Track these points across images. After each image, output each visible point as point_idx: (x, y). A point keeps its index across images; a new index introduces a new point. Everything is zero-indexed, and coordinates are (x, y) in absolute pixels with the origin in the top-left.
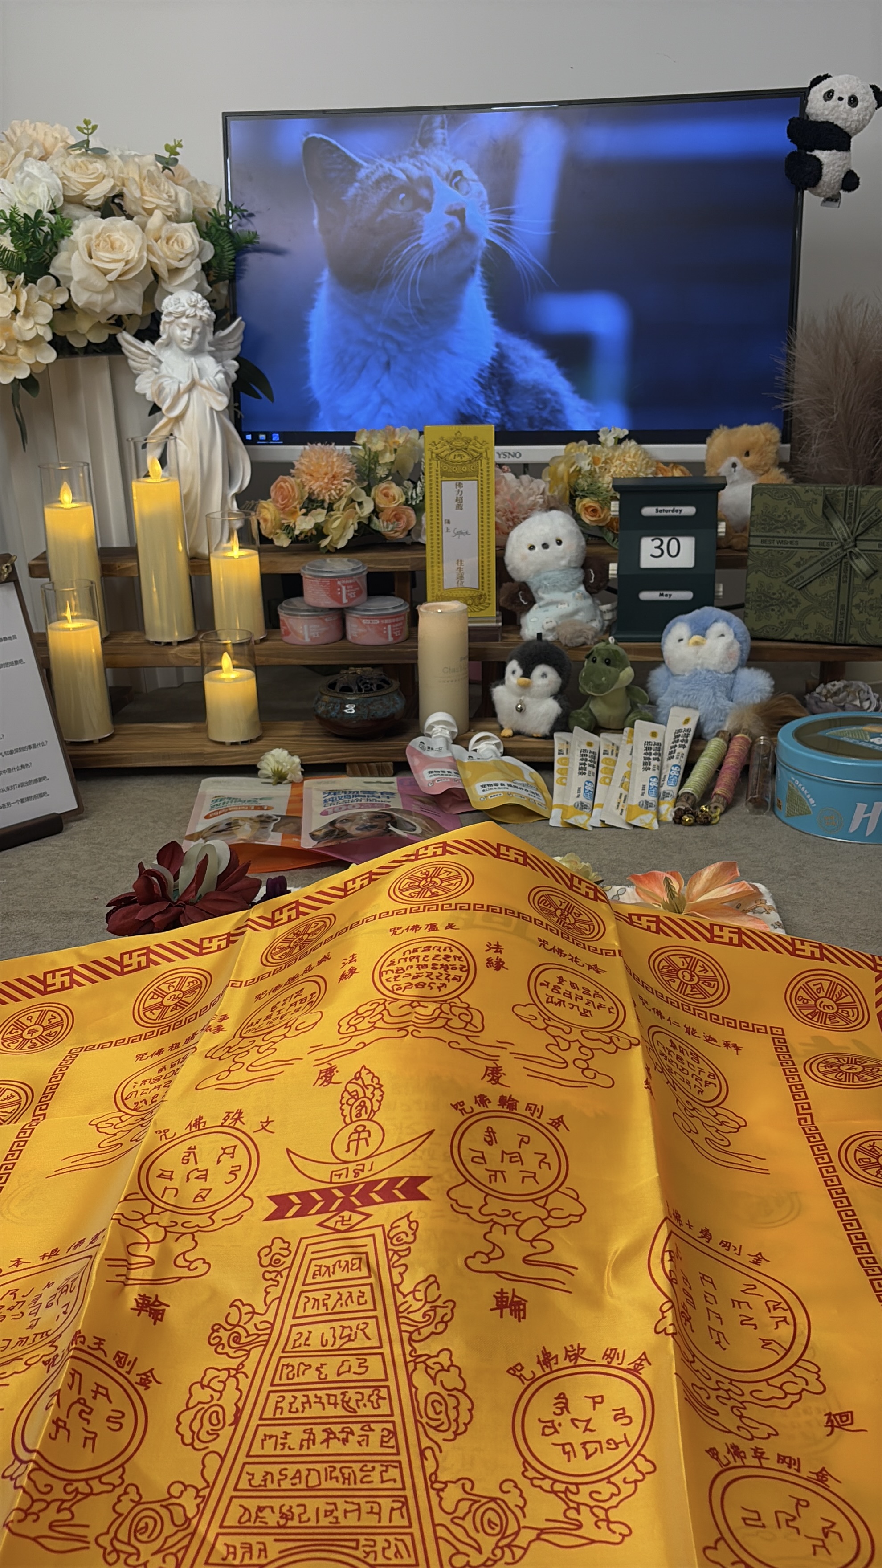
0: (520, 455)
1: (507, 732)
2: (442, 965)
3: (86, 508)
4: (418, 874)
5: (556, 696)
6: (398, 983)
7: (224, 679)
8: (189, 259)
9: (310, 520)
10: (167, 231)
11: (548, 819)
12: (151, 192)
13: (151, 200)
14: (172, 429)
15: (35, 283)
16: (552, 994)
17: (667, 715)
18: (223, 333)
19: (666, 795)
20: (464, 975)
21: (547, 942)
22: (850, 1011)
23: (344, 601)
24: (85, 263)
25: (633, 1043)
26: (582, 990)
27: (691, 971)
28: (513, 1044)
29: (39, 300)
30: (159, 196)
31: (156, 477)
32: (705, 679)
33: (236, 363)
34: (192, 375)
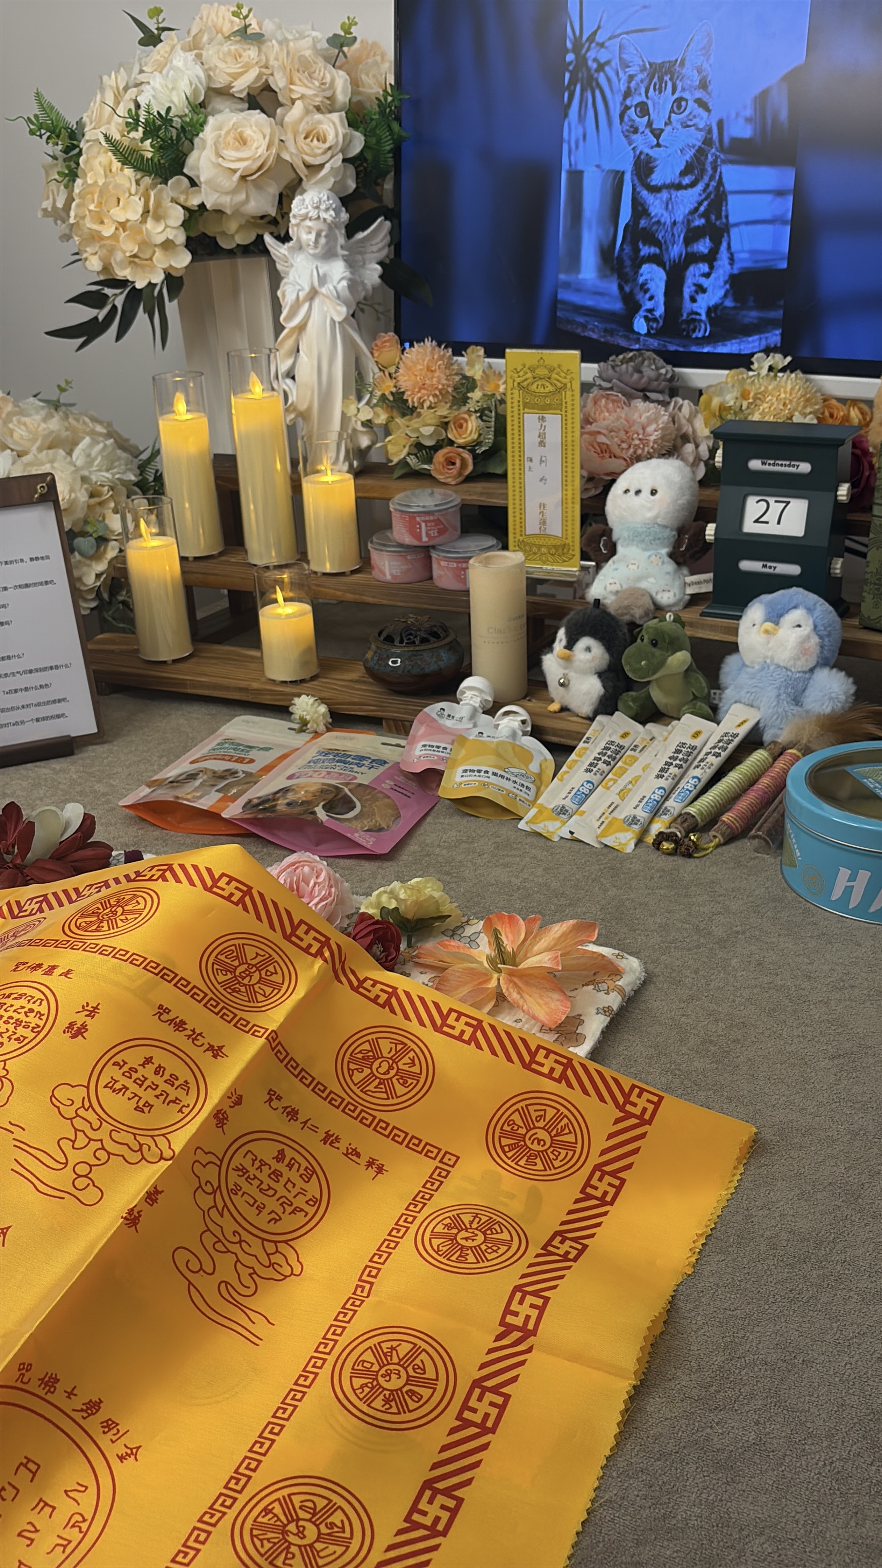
1: (554, 707)
2: (17, 1020)
3: (202, 420)
5: (600, 675)
7: (280, 615)
8: (329, 153)
10: (308, 123)
11: (522, 819)
12: (300, 80)
13: (299, 90)
14: (296, 339)
15: (166, 184)
16: (120, 1077)
17: (727, 711)
18: (361, 235)
19: (667, 811)
20: (32, 1035)
21: (170, 1011)
22: (563, 1152)
23: (425, 539)
24: (212, 162)
25: (164, 1155)
26: (167, 1076)
27: (394, 1061)
28: (24, 1130)
29: (172, 201)
30: (310, 84)
31: (258, 394)
32: (772, 676)
33: (379, 267)
34: (312, 283)
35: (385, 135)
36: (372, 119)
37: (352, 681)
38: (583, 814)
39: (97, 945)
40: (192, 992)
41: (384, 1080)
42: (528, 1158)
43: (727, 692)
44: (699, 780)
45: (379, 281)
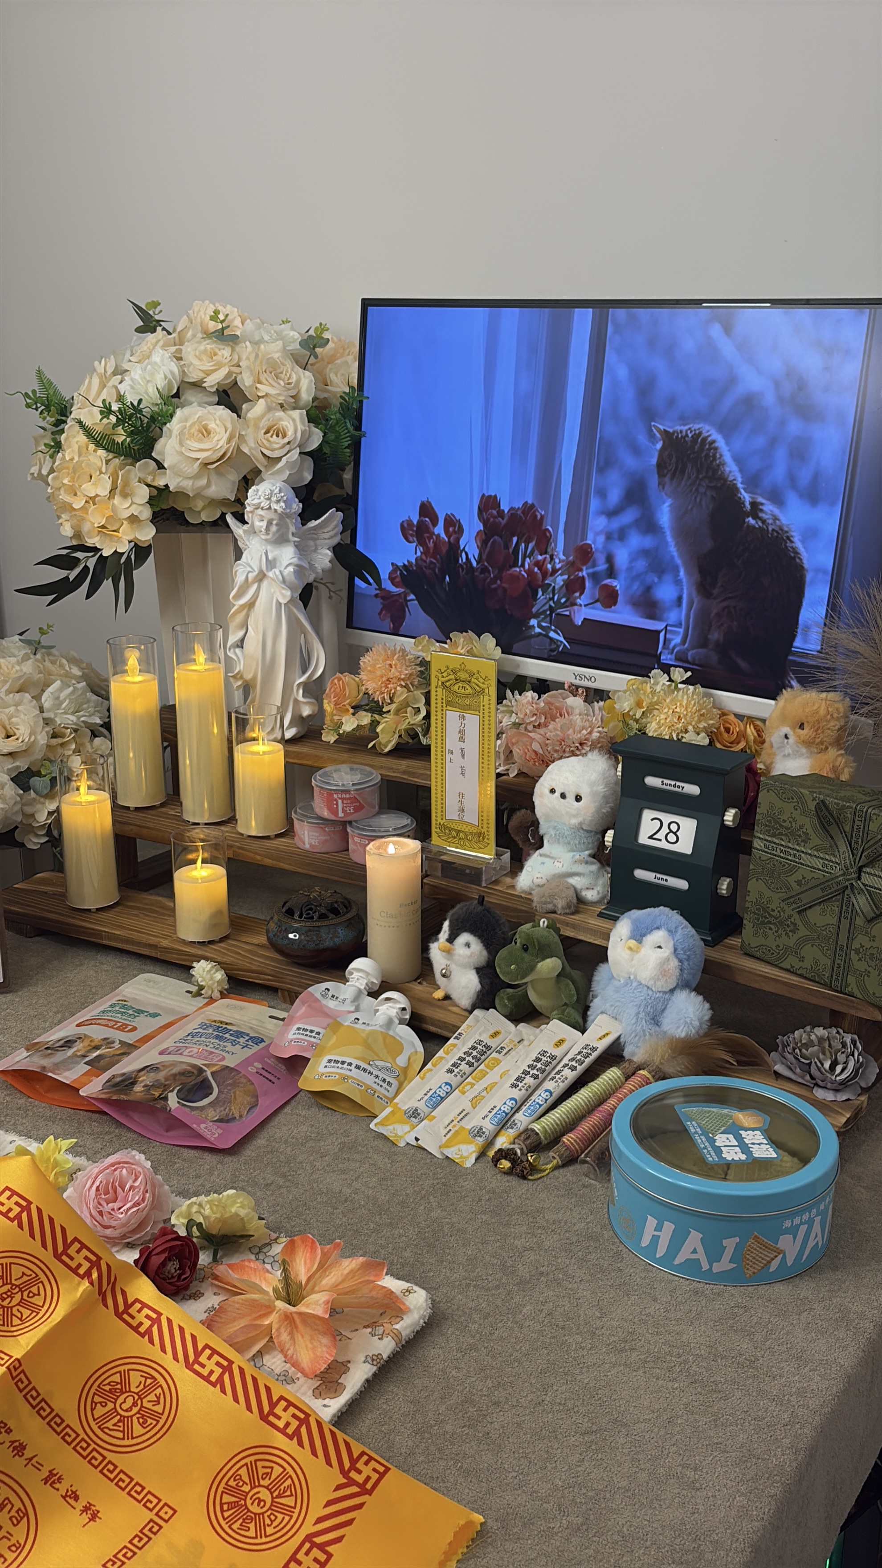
0: (596, 680)
1: (439, 994)
3: (152, 682)
5: (479, 970)
7: (192, 877)
8: (287, 448)
9: (356, 721)
10: (270, 419)
11: (375, 1117)
12: (267, 380)
13: (264, 388)
15: (135, 465)
18: (313, 524)
19: (514, 1124)
22: (280, 1516)
23: (341, 814)
24: (177, 452)
27: (139, 1397)
29: (139, 482)
30: (275, 384)
31: (201, 664)
32: (634, 992)
33: (329, 553)
34: (261, 567)
35: (344, 432)
36: (331, 419)
37: (258, 945)
38: (434, 1117)
41: (124, 1417)
42: (244, 1520)
43: (596, 1000)
44: (551, 1095)
45: (329, 565)
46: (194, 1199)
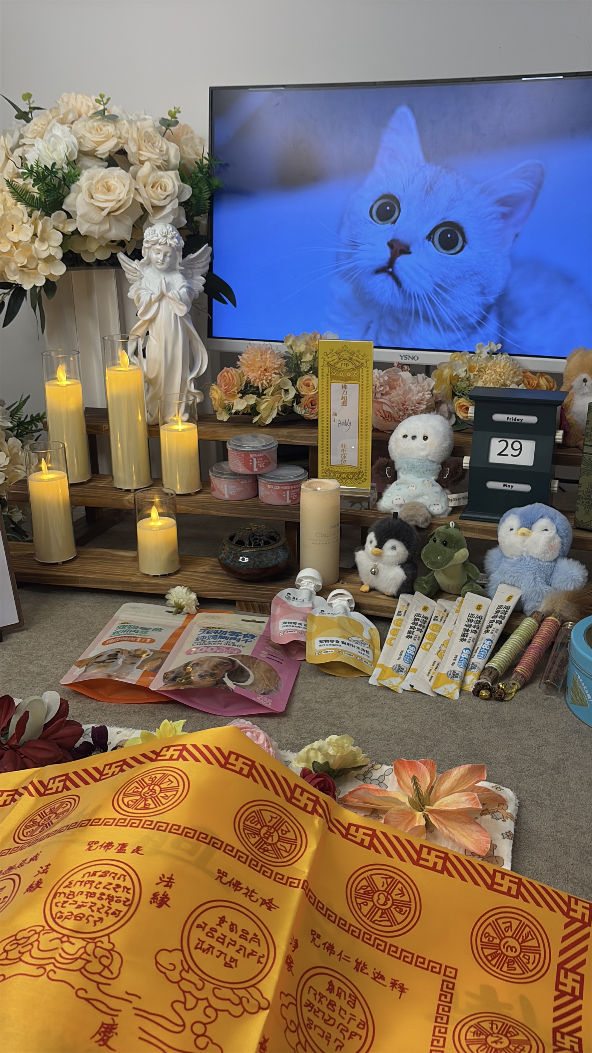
0: (418, 358)
1: (365, 588)
2: (109, 896)
3: (76, 384)
4: (146, 780)
5: (403, 565)
6: (63, 910)
7: (152, 527)
8: (169, 199)
9: (243, 402)
10: (153, 177)
11: (370, 676)
12: (146, 147)
13: (145, 154)
14: (147, 328)
15: (50, 216)
16: (204, 938)
17: (496, 589)
18: (192, 256)
19: (474, 666)
20: (125, 909)
21: (227, 874)
22: (532, 955)
23: (255, 469)
24: (86, 202)
25: (262, 1005)
26: (240, 933)
27: (388, 894)
28: (140, 998)
29: (53, 229)
30: (153, 151)
31: (125, 366)
32: (528, 565)
33: (202, 278)
34: (161, 289)
35: (205, 188)
36: (197, 176)
37: (206, 573)
38: (415, 671)
39: (152, 822)
40: (237, 855)
42: (508, 964)
43: (492, 575)
44: (492, 641)
45: (203, 288)
46: (309, 747)
